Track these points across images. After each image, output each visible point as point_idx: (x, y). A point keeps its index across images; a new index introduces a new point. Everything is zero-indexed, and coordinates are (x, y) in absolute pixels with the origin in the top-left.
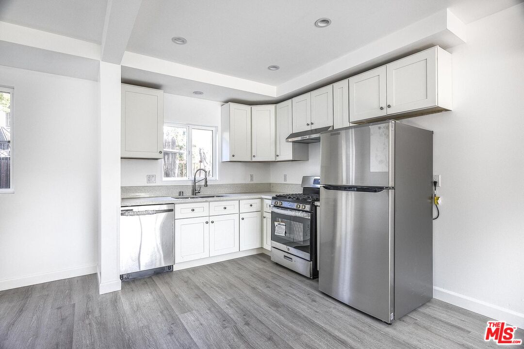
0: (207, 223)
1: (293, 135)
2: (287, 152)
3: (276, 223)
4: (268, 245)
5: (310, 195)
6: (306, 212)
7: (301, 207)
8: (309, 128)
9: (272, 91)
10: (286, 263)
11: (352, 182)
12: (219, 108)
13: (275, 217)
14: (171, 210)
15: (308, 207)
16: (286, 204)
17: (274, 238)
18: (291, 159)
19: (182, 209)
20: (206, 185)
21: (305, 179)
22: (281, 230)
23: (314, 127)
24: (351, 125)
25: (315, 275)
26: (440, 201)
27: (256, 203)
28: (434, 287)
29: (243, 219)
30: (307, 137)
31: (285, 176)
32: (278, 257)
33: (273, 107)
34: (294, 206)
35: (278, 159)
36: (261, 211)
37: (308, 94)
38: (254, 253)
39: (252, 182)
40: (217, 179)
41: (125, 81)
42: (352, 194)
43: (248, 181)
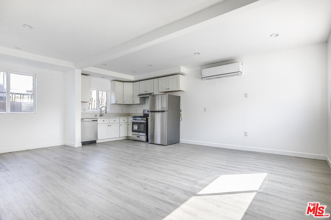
0: (108, 126)
1: (140, 95)
2: (137, 101)
3: (134, 126)
4: (131, 134)
5: (146, 116)
6: (145, 120)
7: (143, 119)
8: (146, 93)
9: (132, 78)
10: (138, 139)
11: (160, 110)
12: (110, 83)
13: (133, 123)
14: (97, 121)
15: (145, 119)
16: (137, 119)
17: (133, 131)
18: (139, 103)
19: (100, 120)
20: (106, 113)
21: (144, 111)
22: (136, 127)
23: (147, 93)
24: (159, 93)
25: (147, 140)
26: (182, 116)
27: (126, 119)
28: (180, 140)
29: (121, 125)
30: (145, 96)
31: (136, 110)
32: (135, 137)
33: (132, 83)
34: (140, 119)
35: (134, 103)
36: (127, 123)
37: (146, 81)
38: (125, 138)
39: (122, 113)
40: (109, 111)
41: (82, 74)
42: (160, 114)
43: (121, 112)
